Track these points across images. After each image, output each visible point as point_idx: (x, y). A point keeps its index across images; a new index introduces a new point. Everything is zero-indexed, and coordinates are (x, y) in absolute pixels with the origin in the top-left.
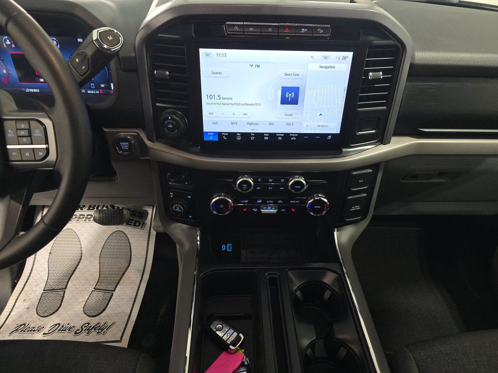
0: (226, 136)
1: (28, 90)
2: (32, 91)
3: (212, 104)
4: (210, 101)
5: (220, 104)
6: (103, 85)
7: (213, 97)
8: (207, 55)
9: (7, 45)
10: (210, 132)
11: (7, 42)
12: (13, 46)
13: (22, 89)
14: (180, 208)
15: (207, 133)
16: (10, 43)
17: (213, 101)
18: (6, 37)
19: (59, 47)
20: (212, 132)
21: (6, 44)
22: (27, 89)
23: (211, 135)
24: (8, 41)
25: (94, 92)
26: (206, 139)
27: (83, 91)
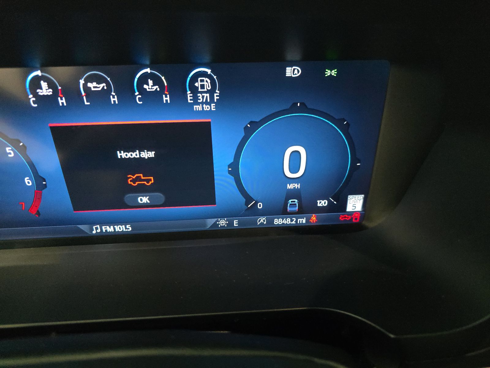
1: (97, 229)
2: (110, 229)
6: (323, 202)
9: (40, 99)
11: (41, 88)
12: (60, 101)
13: (81, 227)
16: (50, 92)
18: (39, 73)
19: (216, 98)
21: (36, 95)
22: (94, 227)
24: (44, 85)
25: (292, 221)
27: (262, 221)
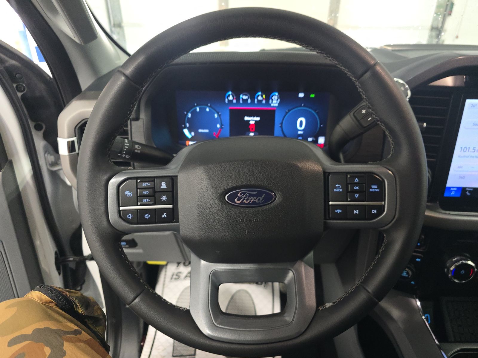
0: (470, 192)
3: (464, 157)
4: (463, 154)
5: (473, 157)
7: (468, 149)
8: (473, 106)
10: (453, 188)
14: (408, 273)
15: (450, 188)
17: (467, 154)
20: (456, 188)
23: (453, 191)
26: (446, 195)
